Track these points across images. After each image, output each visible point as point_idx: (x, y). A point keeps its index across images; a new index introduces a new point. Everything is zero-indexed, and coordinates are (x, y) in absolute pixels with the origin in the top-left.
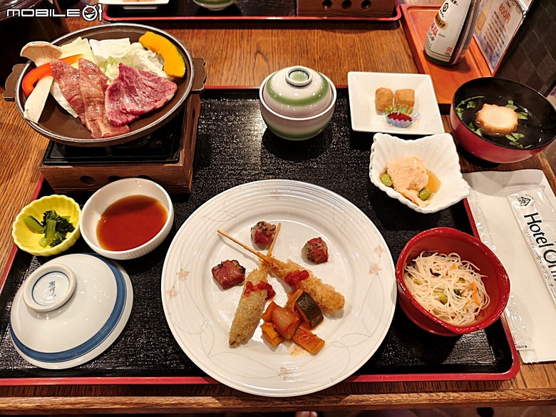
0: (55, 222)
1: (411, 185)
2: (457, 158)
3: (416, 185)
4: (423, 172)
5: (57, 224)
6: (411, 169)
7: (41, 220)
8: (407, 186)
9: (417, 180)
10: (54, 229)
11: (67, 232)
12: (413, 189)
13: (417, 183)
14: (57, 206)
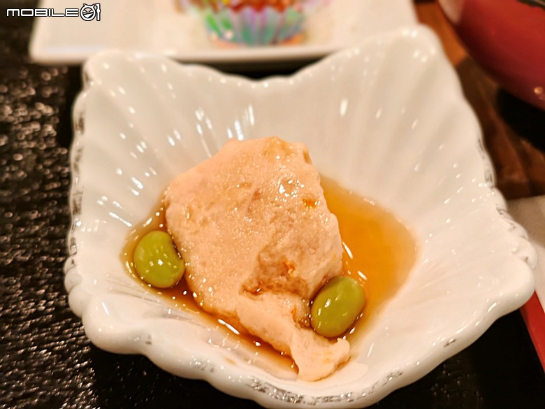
1: (263, 267)
2: (469, 128)
3: (285, 268)
4: (310, 203)
6: (257, 195)
8: (247, 275)
9: (285, 241)
12: (278, 289)
13: (291, 257)
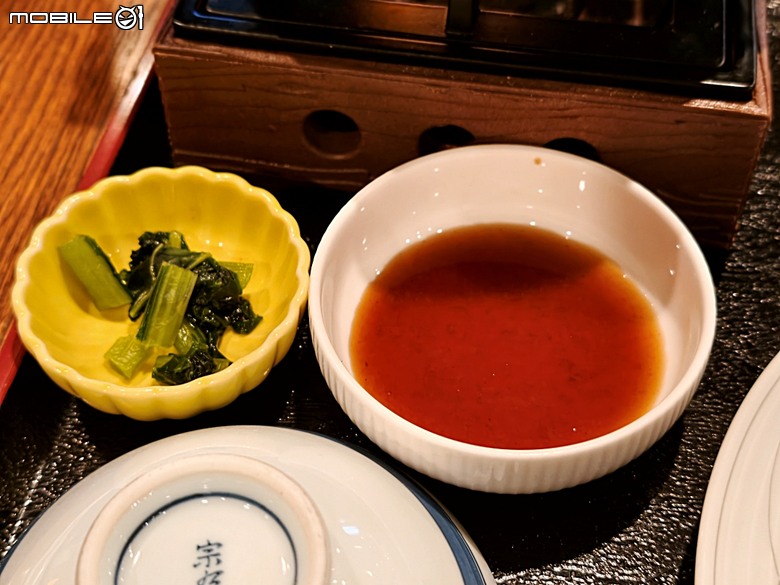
0: (192, 279)
5: (199, 288)
7: (123, 263)
10: (182, 308)
11: (223, 329)
14: (195, 216)
